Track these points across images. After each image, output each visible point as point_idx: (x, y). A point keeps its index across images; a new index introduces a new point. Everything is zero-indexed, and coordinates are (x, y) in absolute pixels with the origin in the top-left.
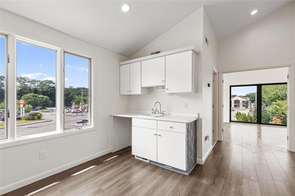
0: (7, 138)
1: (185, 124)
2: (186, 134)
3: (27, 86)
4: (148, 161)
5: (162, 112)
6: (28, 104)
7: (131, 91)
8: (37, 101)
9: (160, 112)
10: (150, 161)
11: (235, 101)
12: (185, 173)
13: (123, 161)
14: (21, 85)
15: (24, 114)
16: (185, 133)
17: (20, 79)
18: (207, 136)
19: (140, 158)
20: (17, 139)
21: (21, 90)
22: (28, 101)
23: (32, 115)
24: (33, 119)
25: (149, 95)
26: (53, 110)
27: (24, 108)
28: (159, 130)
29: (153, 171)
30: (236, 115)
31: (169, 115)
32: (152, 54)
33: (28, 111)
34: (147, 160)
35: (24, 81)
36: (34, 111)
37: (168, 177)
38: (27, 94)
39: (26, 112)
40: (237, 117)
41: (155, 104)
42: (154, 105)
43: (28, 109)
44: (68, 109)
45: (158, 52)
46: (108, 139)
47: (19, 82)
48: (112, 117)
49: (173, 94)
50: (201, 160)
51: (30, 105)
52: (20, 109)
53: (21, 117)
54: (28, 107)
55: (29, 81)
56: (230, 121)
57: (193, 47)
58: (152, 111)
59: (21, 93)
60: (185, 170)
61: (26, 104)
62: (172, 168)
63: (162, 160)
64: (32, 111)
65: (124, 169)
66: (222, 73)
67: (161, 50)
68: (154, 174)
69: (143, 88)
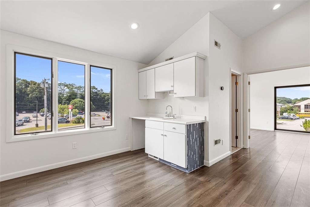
0: (52, 131)
1: (185, 125)
2: (186, 135)
3: (74, 92)
4: (158, 160)
5: (173, 116)
6: (75, 109)
7: (147, 96)
8: (82, 106)
9: (171, 116)
10: (160, 159)
11: (305, 106)
12: (187, 171)
13: (137, 158)
14: (70, 91)
15: (72, 118)
16: (185, 133)
17: (69, 86)
18: (220, 140)
19: (152, 156)
20: (58, 132)
21: (70, 96)
22: (75, 106)
23: (78, 118)
24: (79, 123)
25: (164, 99)
26: (95, 115)
27: (72, 112)
28: (166, 131)
29: (159, 167)
30: (303, 124)
31: (180, 118)
32: (166, 60)
33: (75, 115)
34: (157, 158)
35: (72, 87)
36: (80, 115)
37: (170, 172)
38: (74, 99)
39: (73, 115)
40: (304, 127)
41: (167, 107)
42: (166, 109)
43: (75, 113)
44: (108, 114)
45: (172, 59)
46: (127, 138)
47: (69, 88)
48: (131, 119)
49: (183, 98)
50: (207, 162)
51: (76, 109)
52: (69, 113)
53: (70, 120)
54: (75, 112)
55: (76, 87)
56: (275, 129)
57: (195, 54)
58: (166, 114)
59: (69, 99)
60: (185, 168)
61: (73, 108)
62: (176, 166)
63: (167, 158)
64: (79, 115)
65: (136, 163)
66: (248, 74)
67: (173, 57)
68: (159, 169)
69: (156, 93)
